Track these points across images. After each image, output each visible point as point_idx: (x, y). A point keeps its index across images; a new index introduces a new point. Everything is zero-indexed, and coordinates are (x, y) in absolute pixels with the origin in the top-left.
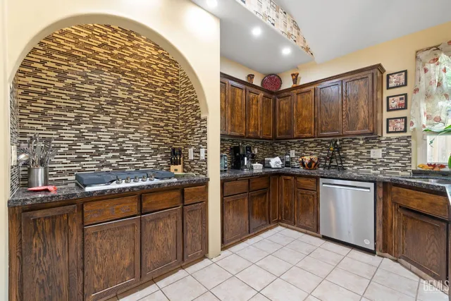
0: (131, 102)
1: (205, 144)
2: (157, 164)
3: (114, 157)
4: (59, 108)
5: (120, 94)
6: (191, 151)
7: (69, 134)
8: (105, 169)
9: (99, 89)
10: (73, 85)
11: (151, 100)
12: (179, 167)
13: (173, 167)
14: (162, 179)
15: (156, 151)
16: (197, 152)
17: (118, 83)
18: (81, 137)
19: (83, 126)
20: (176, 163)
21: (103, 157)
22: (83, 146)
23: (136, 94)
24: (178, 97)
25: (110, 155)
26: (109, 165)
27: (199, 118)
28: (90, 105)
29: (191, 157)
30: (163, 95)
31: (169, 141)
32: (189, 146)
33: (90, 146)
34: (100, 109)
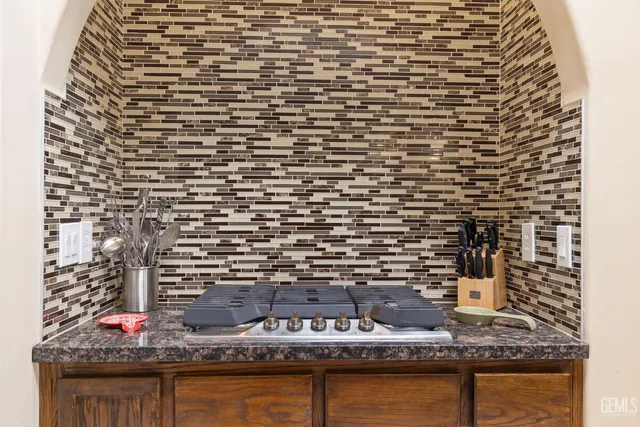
0: (347, 87)
1: (574, 208)
2: (420, 270)
3: (300, 245)
4: (188, 127)
5: (319, 72)
6: (529, 228)
7: (205, 188)
8: (280, 277)
9: (269, 67)
10: (216, 67)
11: (404, 75)
12: (486, 286)
13: (465, 284)
14: (400, 326)
15: (419, 228)
16: (547, 237)
17: (314, 41)
18: (229, 194)
19: (233, 166)
20: (478, 270)
21: (275, 243)
22: (234, 216)
23: (360, 63)
24: (492, 48)
25: (292, 239)
26: (290, 267)
27: (553, 110)
28: (248, 112)
29: (530, 254)
30: (442, 50)
31: (460, 194)
32: (519, 213)
33: (246, 217)
34: (272, 119)
